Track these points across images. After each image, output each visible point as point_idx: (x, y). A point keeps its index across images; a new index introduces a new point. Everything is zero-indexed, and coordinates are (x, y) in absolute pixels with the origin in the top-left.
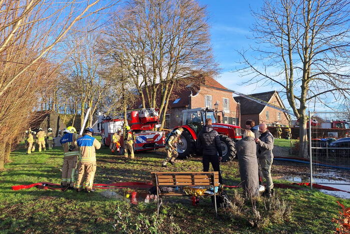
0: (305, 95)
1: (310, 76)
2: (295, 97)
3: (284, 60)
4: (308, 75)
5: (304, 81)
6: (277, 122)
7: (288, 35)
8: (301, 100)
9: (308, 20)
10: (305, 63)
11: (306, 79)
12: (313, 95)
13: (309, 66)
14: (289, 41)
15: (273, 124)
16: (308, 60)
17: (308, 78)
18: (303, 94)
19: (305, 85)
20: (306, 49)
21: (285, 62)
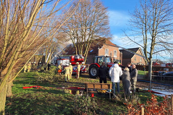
0: (152, 52)
1: (155, 43)
2: (147, 52)
3: (143, 35)
4: (154, 42)
5: (152, 45)
6: (140, 63)
7: (145, 24)
8: (150, 54)
9: (155, 18)
10: (153, 37)
11: (153, 44)
12: (156, 52)
13: (155, 38)
14: (146, 27)
15: (138, 64)
16: (154, 36)
17: (154, 44)
18: (151, 51)
19: (152, 47)
20: (153, 31)
21: (144, 36)
